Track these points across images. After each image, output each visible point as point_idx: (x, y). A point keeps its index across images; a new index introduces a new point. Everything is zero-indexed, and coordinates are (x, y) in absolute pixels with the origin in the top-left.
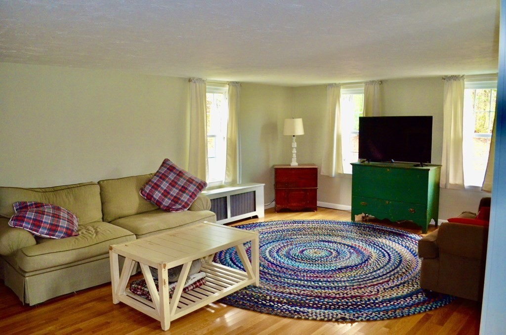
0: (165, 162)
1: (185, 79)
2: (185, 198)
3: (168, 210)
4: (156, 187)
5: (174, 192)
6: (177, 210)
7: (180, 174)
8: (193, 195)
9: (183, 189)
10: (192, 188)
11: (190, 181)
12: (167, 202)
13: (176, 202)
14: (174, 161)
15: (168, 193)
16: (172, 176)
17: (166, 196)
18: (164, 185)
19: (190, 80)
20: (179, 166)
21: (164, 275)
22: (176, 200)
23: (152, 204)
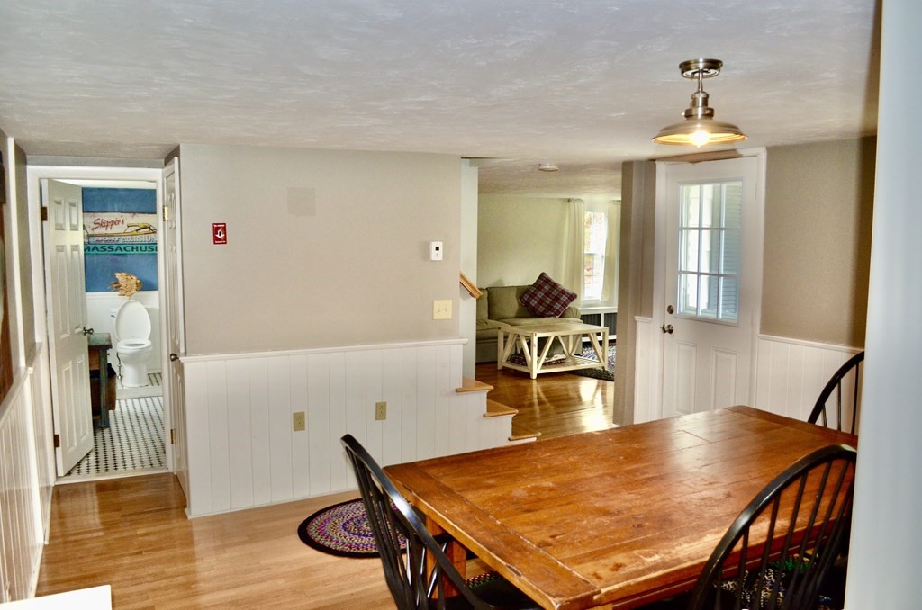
0: (542, 275)
1: (564, 200)
2: (557, 306)
3: (542, 315)
4: (533, 296)
5: (548, 300)
6: (550, 316)
7: (554, 286)
8: (565, 305)
9: (556, 299)
10: (564, 298)
11: (563, 292)
12: (541, 309)
13: (549, 310)
14: (550, 275)
15: (543, 302)
16: (547, 287)
17: (541, 304)
18: (540, 294)
19: (569, 200)
20: (554, 279)
21: (535, 342)
22: (549, 308)
23: (528, 310)
